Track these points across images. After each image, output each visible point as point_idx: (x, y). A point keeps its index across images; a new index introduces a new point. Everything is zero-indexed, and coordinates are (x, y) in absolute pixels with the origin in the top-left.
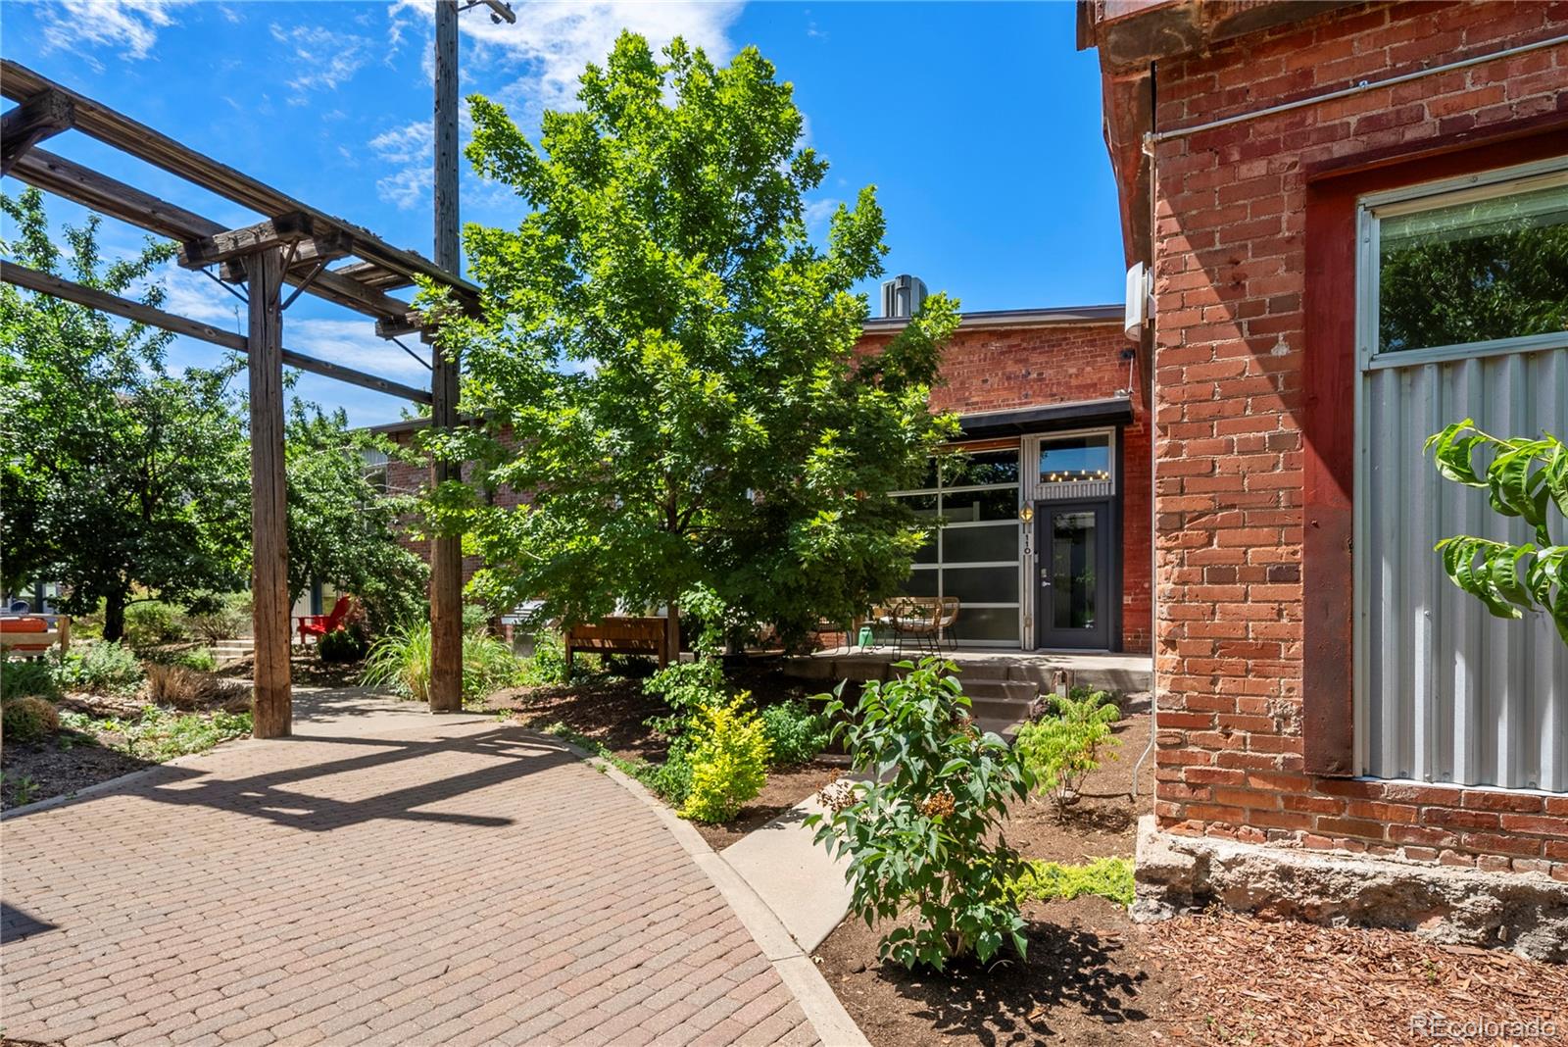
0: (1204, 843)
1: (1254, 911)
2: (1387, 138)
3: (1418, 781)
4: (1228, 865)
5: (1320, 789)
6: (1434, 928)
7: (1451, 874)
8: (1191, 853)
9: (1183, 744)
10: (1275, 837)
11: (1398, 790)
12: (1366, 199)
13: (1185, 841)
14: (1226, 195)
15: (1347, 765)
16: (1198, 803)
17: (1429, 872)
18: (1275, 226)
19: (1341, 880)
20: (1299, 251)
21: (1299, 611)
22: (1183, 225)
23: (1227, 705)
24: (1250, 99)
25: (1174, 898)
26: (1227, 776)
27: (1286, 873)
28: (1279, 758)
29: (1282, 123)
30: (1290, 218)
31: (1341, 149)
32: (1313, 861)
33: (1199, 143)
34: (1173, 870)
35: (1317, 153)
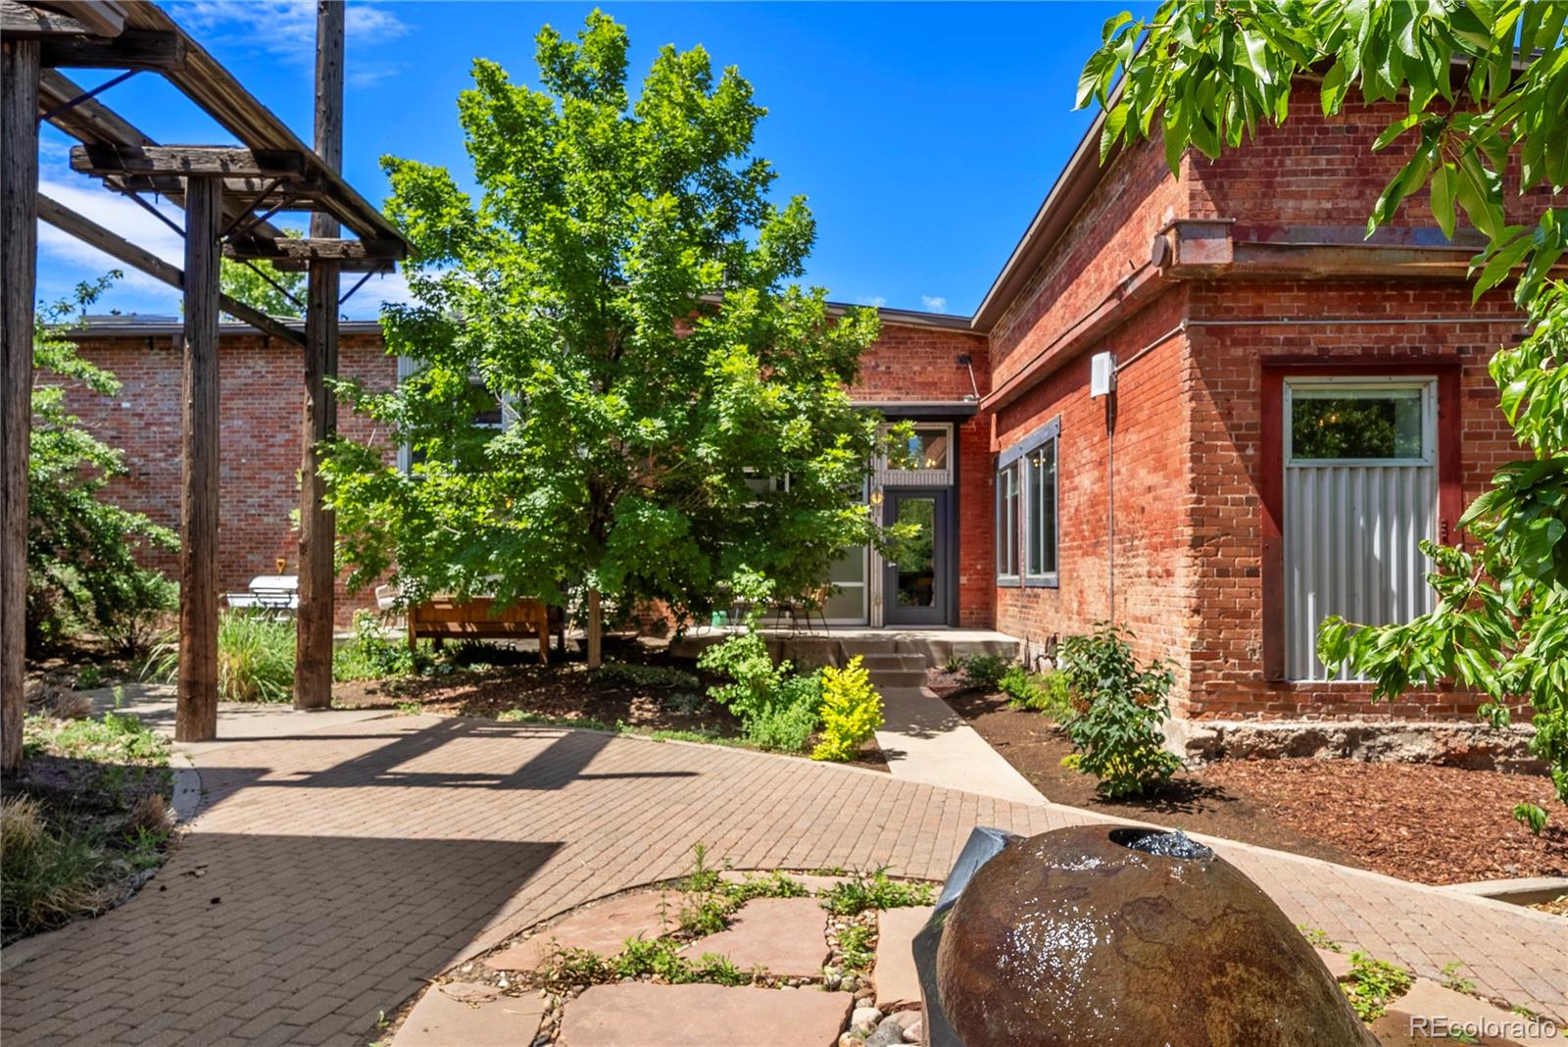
0: (1219, 724)
1: (1246, 756)
2: (1296, 350)
3: (1311, 680)
4: (1234, 733)
5: (1271, 689)
6: (1322, 753)
7: (1329, 726)
8: (1214, 729)
9: (1204, 669)
10: (1248, 717)
11: (1303, 685)
12: (1287, 379)
13: (1211, 724)
14: (1225, 363)
15: (1282, 675)
16: (1211, 702)
17: (1318, 725)
18: (1246, 385)
19: (1284, 734)
20: (1258, 400)
21: (1260, 593)
22: (1203, 374)
23: (1226, 645)
24: (1235, 313)
25: (1206, 756)
26: (1226, 685)
27: (1260, 734)
28: (1251, 673)
29: (1251, 330)
30: (1254, 382)
31: (1277, 351)
32: (1269, 727)
33: (1210, 330)
34: (1206, 740)
35: (1266, 350)
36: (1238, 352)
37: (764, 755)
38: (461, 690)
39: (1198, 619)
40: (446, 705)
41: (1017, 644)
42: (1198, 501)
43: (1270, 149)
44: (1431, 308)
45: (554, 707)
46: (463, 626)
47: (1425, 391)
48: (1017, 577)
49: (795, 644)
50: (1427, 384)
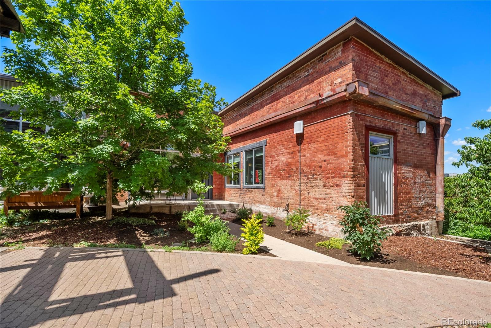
2: (371, 124)
12: (370, 132)
14: (359, 125)
20: (365, 137)
21: (365, 192)
22: (355, 127)
24: (361, 111)
29: (363, 117)
30: (364, 131)
33: (357, 115)
35: (366, 123)
36: (361, 122)
37: (220, 254)
38: (42, 233)
39: (353, 199)
40: (37, 242)
41: (239, 204)
42: (354, 164)
43: (367, 67)
44: (393, 118)
45: (101, 239)
46: (36, 203)
47: (391, 139)
48: (239, 185)
49: (175, 206)
50: (391, 137)
